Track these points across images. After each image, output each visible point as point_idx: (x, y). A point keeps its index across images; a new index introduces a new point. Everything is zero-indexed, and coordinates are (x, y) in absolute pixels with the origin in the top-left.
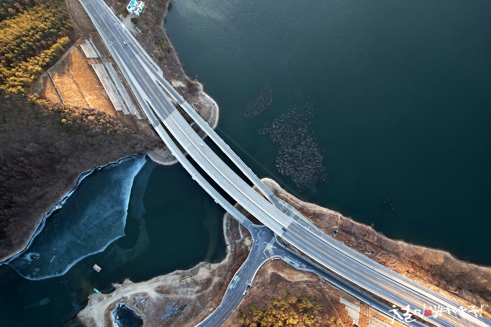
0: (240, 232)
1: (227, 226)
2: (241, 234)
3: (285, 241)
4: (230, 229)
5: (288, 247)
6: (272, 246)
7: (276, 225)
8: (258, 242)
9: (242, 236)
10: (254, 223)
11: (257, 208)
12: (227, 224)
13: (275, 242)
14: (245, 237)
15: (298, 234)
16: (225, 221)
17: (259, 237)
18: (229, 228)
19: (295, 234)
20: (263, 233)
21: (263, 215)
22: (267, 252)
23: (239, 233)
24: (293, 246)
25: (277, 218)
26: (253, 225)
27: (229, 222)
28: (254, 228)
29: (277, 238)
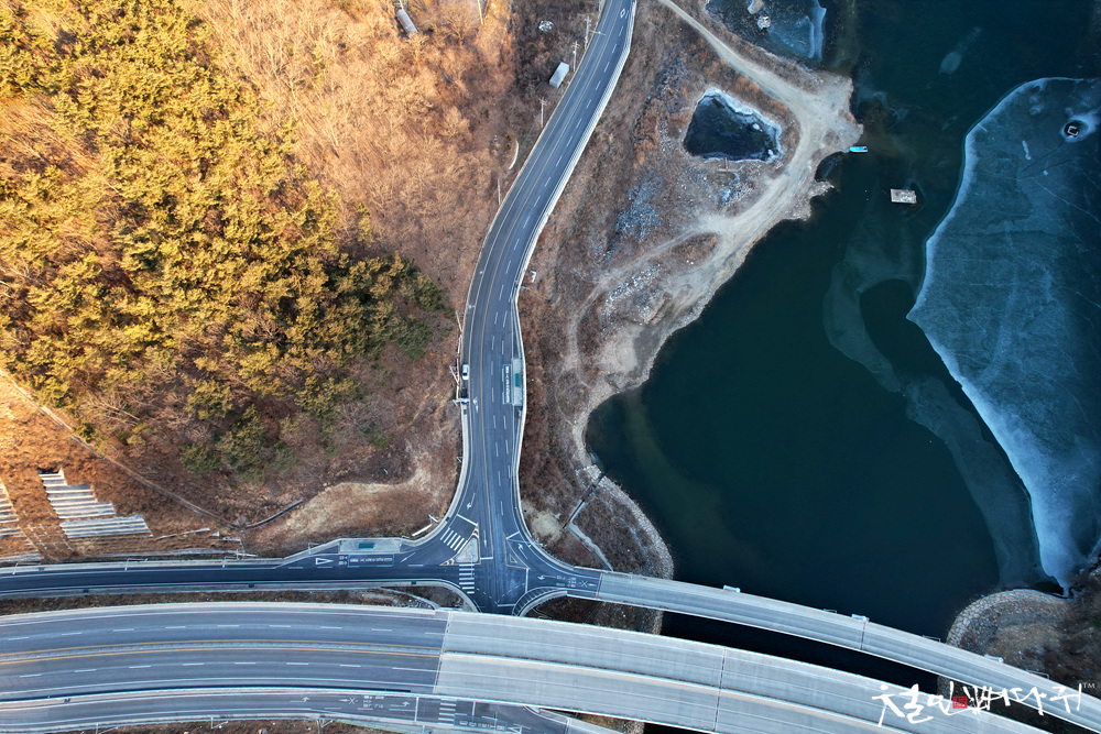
0: (588, 540)
1: (642, 532)
2: (582, 535)
3: (423, 606)
4: (627, 531)
5: (408, 589)
6: (461, 558)
7: (486, 642)
8: (515, 546)
9: (576, 530)
10: (564, 599)
11: (584, 660)
12: (646, 541)
13: (455, 579)
14: (565, 534)
15: (391, 657)
16: (658, 544)
17: (519, 562)
18: (633, 531)
19: (403, 651)
20: (513, 585)
21: (548, 647)
22: (466, 531)
23: (591, 535)
24: (389, 603)
25: (497, 667)
26: (563, 592)
27: (644, 550)
28: (552, 583)
29: (458, 597)
